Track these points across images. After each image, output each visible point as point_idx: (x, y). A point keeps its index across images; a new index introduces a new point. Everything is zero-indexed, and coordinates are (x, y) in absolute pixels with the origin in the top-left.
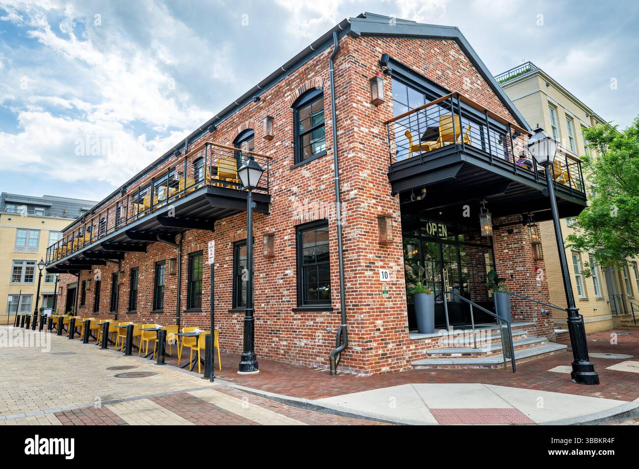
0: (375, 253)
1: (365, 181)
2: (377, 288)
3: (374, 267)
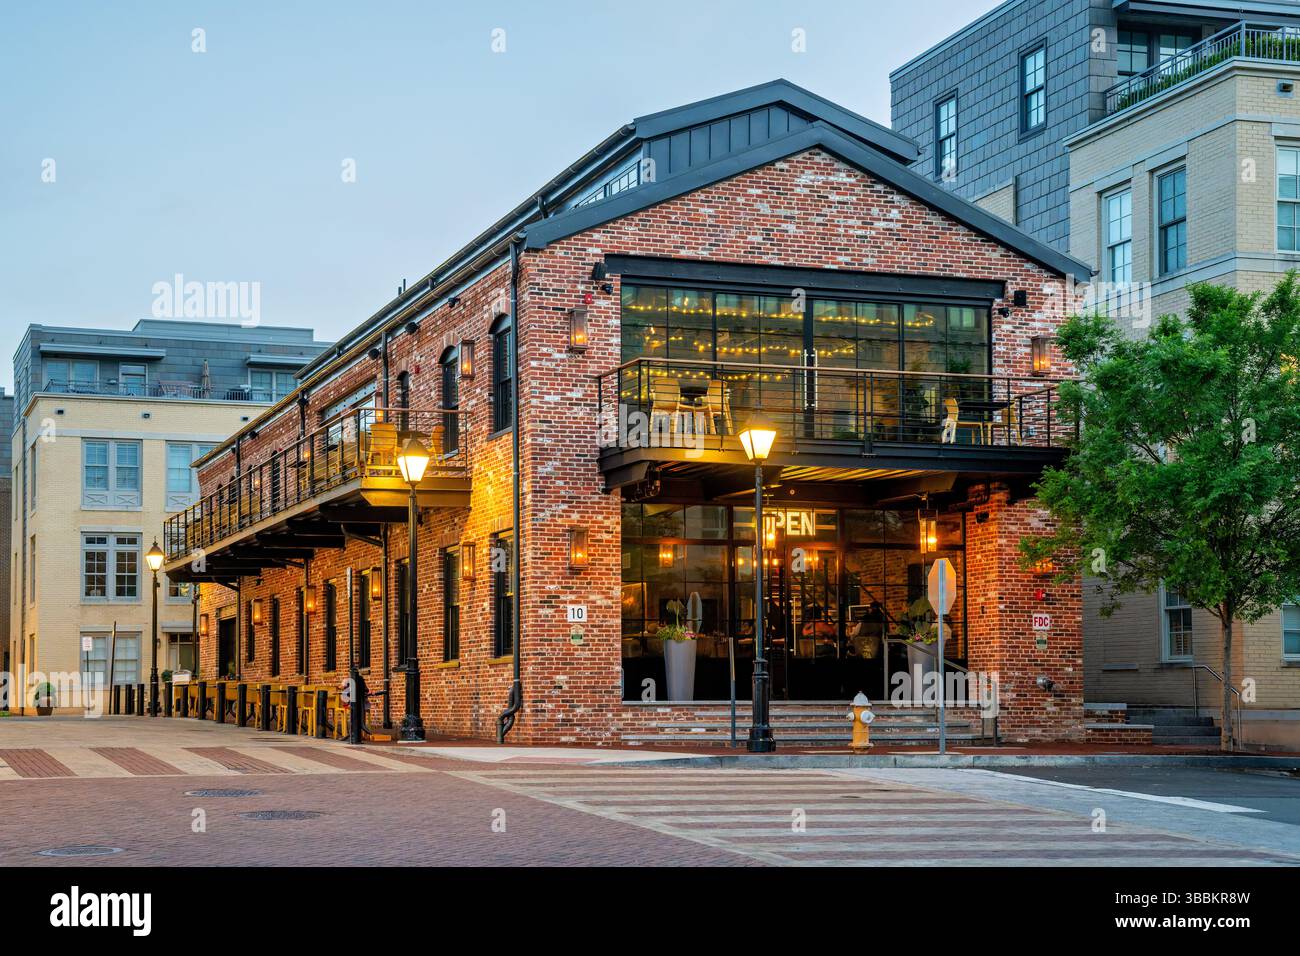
0: (559, 583)
1: (549, 478)
2: (562, 631)
3: (556, 602)
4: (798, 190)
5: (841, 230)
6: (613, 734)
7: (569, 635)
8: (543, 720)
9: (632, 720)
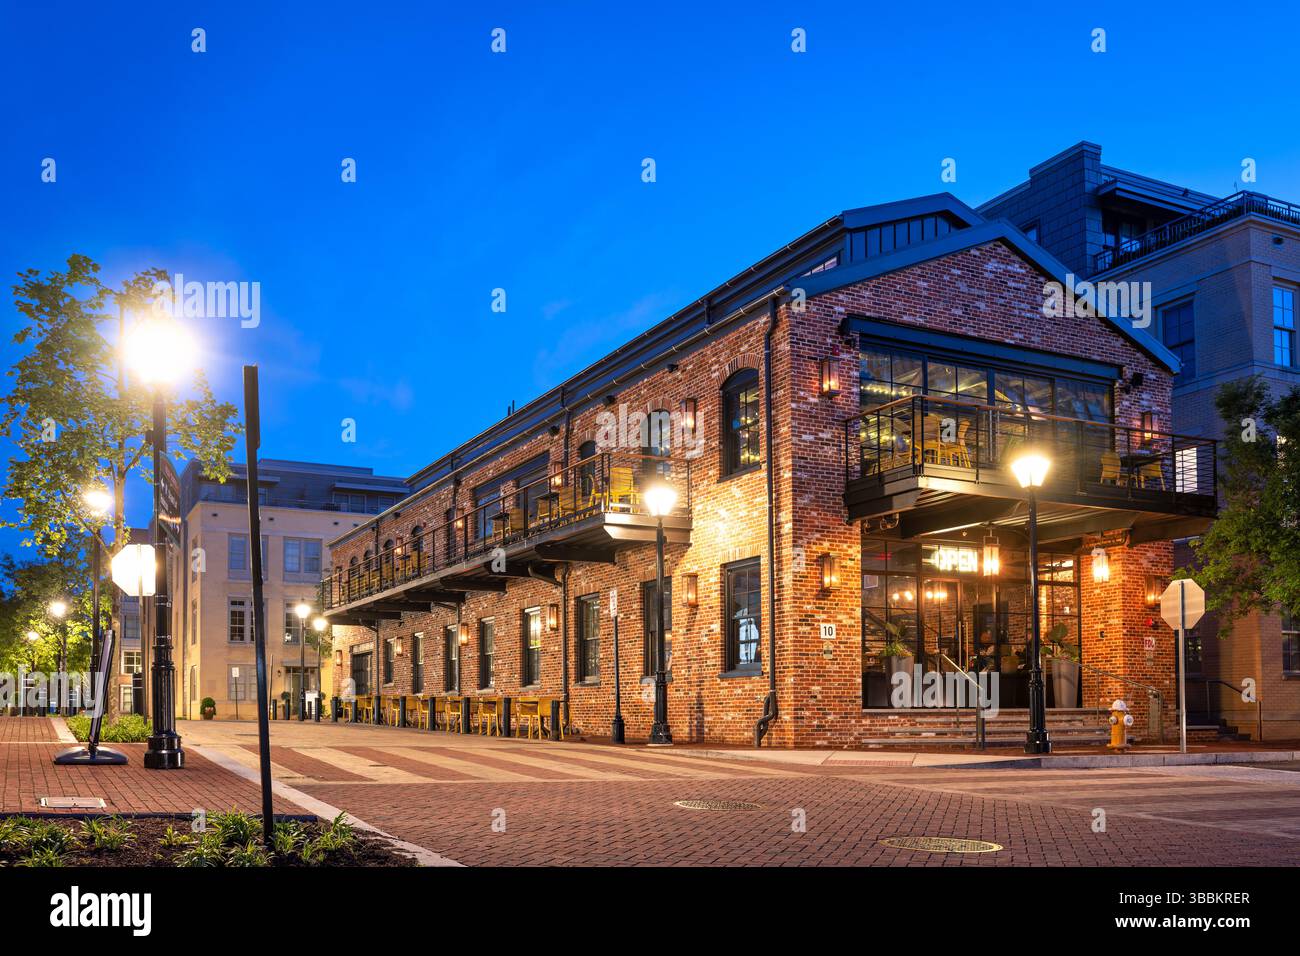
0: (815, 603)
1: (806, 509)
2: (816, 646)
3: (812, 620)
4: (986, 275)
5: (1017, 312)
6: (856, 738)
7: (821, 651)
8: (802, 726)
9: (870, 725)
